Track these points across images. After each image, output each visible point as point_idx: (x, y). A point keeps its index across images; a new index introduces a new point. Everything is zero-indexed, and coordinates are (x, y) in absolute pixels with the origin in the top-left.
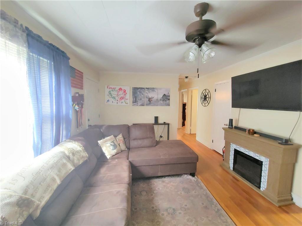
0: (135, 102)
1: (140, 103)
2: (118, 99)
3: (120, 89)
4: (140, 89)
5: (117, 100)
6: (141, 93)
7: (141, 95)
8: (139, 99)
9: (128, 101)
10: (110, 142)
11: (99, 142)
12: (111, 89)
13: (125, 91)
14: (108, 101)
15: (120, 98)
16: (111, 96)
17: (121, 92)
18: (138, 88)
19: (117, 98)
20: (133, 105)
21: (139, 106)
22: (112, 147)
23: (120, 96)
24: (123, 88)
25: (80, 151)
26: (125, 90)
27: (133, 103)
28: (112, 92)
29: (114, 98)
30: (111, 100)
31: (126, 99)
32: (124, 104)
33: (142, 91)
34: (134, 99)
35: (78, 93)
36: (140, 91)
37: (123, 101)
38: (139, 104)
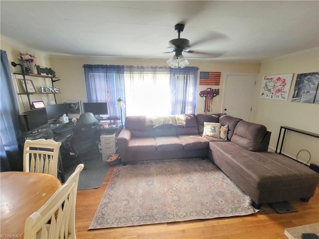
0: (297, 95)
1: (304, 97)
2: (274, 92)
3: (279, 79)
4: (311, 75)
5: (273, 94)
6: (310, 82)
7: (310, 86)
8: (306, 92)
9: (286, 95)
10: (211, 126)
11: (205, 123)
12: (268, 80)
13: (284, 82)
14: (263, 94)
15: (276, 91)
16: (267, 88)
17: (279, 83)
18: (305, 75)
19: (272, 91)
20: (292, 101)
21: (303, 102)
22: (210, 130)
23: (277, 88)
24: (282, 77)
25: (183, 120)
26: (285, 80)
27: (293, 97)
28: (269, 84)
29: (269, 90)
30: (266, 93)
31: (283, 92)
32: (280, 98)
33: (313, 78)
34: (296, 92)
35: (211, 89)
36: (309, 79)
37: (279, 94)
38: (303, 100)
